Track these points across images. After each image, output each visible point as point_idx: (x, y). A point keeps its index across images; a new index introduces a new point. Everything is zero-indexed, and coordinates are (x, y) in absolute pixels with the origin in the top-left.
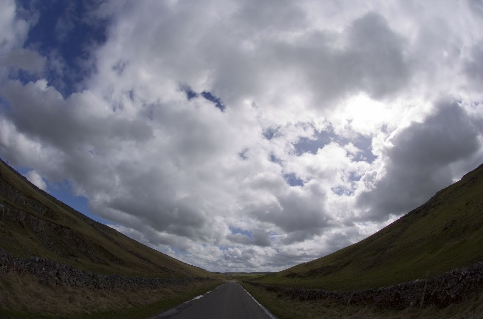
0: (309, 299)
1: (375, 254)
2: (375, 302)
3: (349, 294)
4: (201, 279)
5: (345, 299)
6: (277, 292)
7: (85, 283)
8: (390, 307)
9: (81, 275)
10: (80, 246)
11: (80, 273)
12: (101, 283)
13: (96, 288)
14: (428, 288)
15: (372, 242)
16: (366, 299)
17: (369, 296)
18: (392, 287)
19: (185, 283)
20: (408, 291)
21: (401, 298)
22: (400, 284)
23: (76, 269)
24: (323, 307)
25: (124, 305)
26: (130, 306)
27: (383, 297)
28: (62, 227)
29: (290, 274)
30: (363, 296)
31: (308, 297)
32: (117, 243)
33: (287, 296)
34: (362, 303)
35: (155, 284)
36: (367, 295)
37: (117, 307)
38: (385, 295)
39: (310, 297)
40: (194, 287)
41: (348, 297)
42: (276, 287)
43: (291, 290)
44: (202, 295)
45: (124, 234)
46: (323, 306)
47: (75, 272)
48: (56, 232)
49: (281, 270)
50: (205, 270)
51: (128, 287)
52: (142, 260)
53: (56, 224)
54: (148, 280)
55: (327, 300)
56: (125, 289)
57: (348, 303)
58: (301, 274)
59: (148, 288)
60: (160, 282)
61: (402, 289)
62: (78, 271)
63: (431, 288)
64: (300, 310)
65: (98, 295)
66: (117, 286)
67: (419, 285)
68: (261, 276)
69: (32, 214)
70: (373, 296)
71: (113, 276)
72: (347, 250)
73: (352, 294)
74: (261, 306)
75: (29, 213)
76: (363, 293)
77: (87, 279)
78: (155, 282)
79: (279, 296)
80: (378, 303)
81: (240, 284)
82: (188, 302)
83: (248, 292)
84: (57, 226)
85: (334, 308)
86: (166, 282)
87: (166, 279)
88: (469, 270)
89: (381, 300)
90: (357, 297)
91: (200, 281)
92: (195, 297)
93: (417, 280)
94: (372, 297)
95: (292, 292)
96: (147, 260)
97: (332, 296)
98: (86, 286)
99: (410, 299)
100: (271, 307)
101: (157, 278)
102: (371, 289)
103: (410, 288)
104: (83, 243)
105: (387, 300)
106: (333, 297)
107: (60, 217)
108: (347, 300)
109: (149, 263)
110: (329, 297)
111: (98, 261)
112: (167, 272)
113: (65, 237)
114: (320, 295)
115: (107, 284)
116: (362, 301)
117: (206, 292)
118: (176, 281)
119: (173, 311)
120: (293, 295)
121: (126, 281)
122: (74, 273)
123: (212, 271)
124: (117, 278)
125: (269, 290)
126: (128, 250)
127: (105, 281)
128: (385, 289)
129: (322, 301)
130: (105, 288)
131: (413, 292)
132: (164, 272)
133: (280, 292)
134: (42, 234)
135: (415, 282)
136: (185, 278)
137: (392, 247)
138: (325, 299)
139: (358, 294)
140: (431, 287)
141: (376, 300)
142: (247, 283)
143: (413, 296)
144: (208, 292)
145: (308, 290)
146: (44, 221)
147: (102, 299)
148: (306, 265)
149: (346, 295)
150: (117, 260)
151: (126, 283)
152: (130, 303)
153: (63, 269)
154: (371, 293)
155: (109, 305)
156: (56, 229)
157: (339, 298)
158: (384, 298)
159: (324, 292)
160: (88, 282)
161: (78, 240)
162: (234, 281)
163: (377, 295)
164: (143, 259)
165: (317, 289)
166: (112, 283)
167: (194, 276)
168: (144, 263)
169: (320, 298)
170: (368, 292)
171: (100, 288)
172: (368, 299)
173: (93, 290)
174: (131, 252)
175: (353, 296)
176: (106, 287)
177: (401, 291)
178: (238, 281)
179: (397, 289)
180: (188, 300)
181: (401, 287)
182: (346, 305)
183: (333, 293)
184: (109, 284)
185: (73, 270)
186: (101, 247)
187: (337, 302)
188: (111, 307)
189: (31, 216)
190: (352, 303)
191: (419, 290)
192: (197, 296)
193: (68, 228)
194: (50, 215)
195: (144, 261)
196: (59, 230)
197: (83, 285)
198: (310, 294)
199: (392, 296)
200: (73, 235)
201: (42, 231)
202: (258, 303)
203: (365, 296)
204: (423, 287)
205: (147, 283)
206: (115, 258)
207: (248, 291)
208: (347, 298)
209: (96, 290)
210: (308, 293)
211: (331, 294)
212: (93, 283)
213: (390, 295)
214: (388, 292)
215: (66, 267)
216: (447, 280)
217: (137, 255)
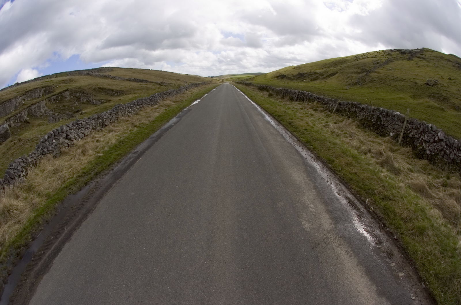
0: (298, 100)
1: (359, 73)
2: (358, 117)
3: (335, 102)
4: (196, 85)
5: (331, 106)
6: (268, 91)
7: (93, 129)
8: (372, 128)
9: (87, 122)
10: (81, 98)
11: (86, 122)
12: (106, 120)
13: (103, 127)
14: (407, 127)
15: (357, 61)
16: (351, 111)
17: (353, 110)
18: (375, 108)
19: (182, 92)
20: (389, 119)
21: (382, 123)
22: (382, 109)
23: (81, 120)
24: (311, 110)
25: (130, 131)
26: (136, 129)
27: (366, 115)
28: (61, 93)
29: (280, 76)
30: (347, 108)
31: (297, 97)
32: (114, 78)
33: (278, 96)
34: (347, 114)
35: (155, 100)
36: (351, 107)
37: (124, 135)
38: (368, 113)
39: (299, 98)
40: (192, 94)
41: (334, 105)
42: (267, 87)
43: (281, 89)
44: (199, 99)
45: (120, 67)
46: (311, 108)
47: (81, 123)
48: (57, 101)
49: (272, 71)
50: (200, 76)
51: (131, 113)
52: (139, 83)
53: (55, 95)
54: (148, 98)
55: (315, 103)
56: (129, 116)
57: (334, 111)
58: (289, 77)
59: (149, 107)
60: (160, 97)
61: (384, 115)
62: (83, 121)
63: (410, 129)
64: (290, 110)
65: (106, 133)
66: (121, 116)
67: (399, 119)
68: (253, 77)
69: (32, 104)
70: (357, 111)
71: (116, 107)
72: (333, 61)
73: (337, 102)
74: (254, 104)
75: (29, 106)
76: (347, 105)
77: (93, 124)
78: (155, 98)
79: (270, 95)
80: (361, 119)
81: (233, 85)
82: (187, 108)
83: (241, 92)
84: (57, 96)
85: (321, 113)
86: (165, 95)
87: (164, 92)
88: (445, 137)
89: (364, 117)
90: (342, 106)
91: (196, 87)
92: (193, 102)
93: (398, 113)
94: (355, 111)
95: (282, 92)
96: (145, 81)
97: (319, 100)
98: (94, 131)
99: (390, 128)
100: (263, 105)
101: (156, 94)
102: (355, 103)
103: (390, 117)
104: (83, 95)
105: (369, 119)
106: (320, 102)
107: (57, 86)
108: (332, 107)
109: (146, 84)
110: (316, 101)
111: (100, 103)
112: (165, 85)
113: (66, 99)
114: (308, 98)
115: (112, 118)
116: (347, 113)
117: (202, 97)
118: (174, 91)
119: (174, 120)
120: (283, 95)
121: (128, 107)
122: (81, 125)
123: (207, 76)
124: (120, 108)
125: (261, 90)
126: (125, 79)
127: (109, 116)
128: (368, 107)
129: (310, 104)
130: (110, 123)
131: (394, 123)
132: (162, 86)
133: (270, 92)
134: (46, 113)
135: (396, 114)
136: (182, 87)
137: (376, 72)
138: (313, 102)
139: (343, 104)
140: (409, 127)
141: (359, 116)
142: (240, 83)
143: (394, 127)
144: (204, 96)
145: (297, 91)
146: (45, 101)
147: (110, 135)
148: (294, 68)
149: (332, 103)
150: (117, 92)
151: (128, 109)
152: (136, 126)
153: (71, 128)
154: (354, 107)
155: (117, 137)
156: (56, 100)
157: (325, 104)
158: (367, 117)
159: (311, 95)
160: (94, 126)
161: (78, 94)
162: (228, 83)
163: (360, 111)
164: (141, 82)
165: (305, 91)
166: (116, 115)
167: (190, 83)
168: (141, 85)
169: (307, 101)
170: (352, 104)
171: (106, 126)
172: (353, 112)
173: (101, 131)
174: (129, 80)
175: (338, 105)
176: (111, 121)
177: (382, 116)
178: (231, 82)
179: (379, 112)
180: (187, 107)
181: (383, 112)
182: (332, 113)
183: (320, 98)
184: (114, 117)
185: (79, 123)
186: (100, 88)
187: (323, 107)
188: (119, 138)
189: (33, 107)
190: (337, 112)
191: (399, 124)
192: (194, 101)
193: (67, 90)
194: (48, 92)
195: (142, 83)
196: (59, 97)
197: (91, 132)
198: (298, 95)
199: (374, 118)
200: (72, 93)
201: (45, 111)
202: (251, 101)
203: (349, 108)
204: (403, 122)
205: (148, 102)
206: (114, 92)
207: (241, 90)
208: (332, 105)
209: (103, 129)
210: (297, 94)
211: (318, 99)
212: (100, 124)
213: (373, 115)
214: (370, 112)
215: (73, 125)
216: (425, 131)
217: (135, 80)
